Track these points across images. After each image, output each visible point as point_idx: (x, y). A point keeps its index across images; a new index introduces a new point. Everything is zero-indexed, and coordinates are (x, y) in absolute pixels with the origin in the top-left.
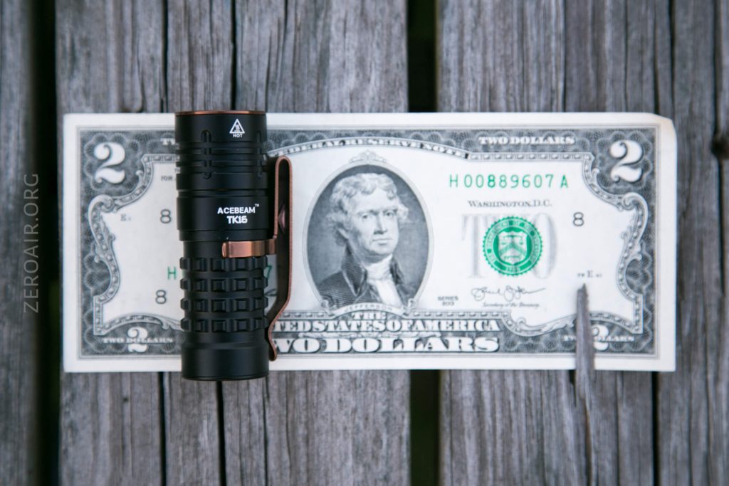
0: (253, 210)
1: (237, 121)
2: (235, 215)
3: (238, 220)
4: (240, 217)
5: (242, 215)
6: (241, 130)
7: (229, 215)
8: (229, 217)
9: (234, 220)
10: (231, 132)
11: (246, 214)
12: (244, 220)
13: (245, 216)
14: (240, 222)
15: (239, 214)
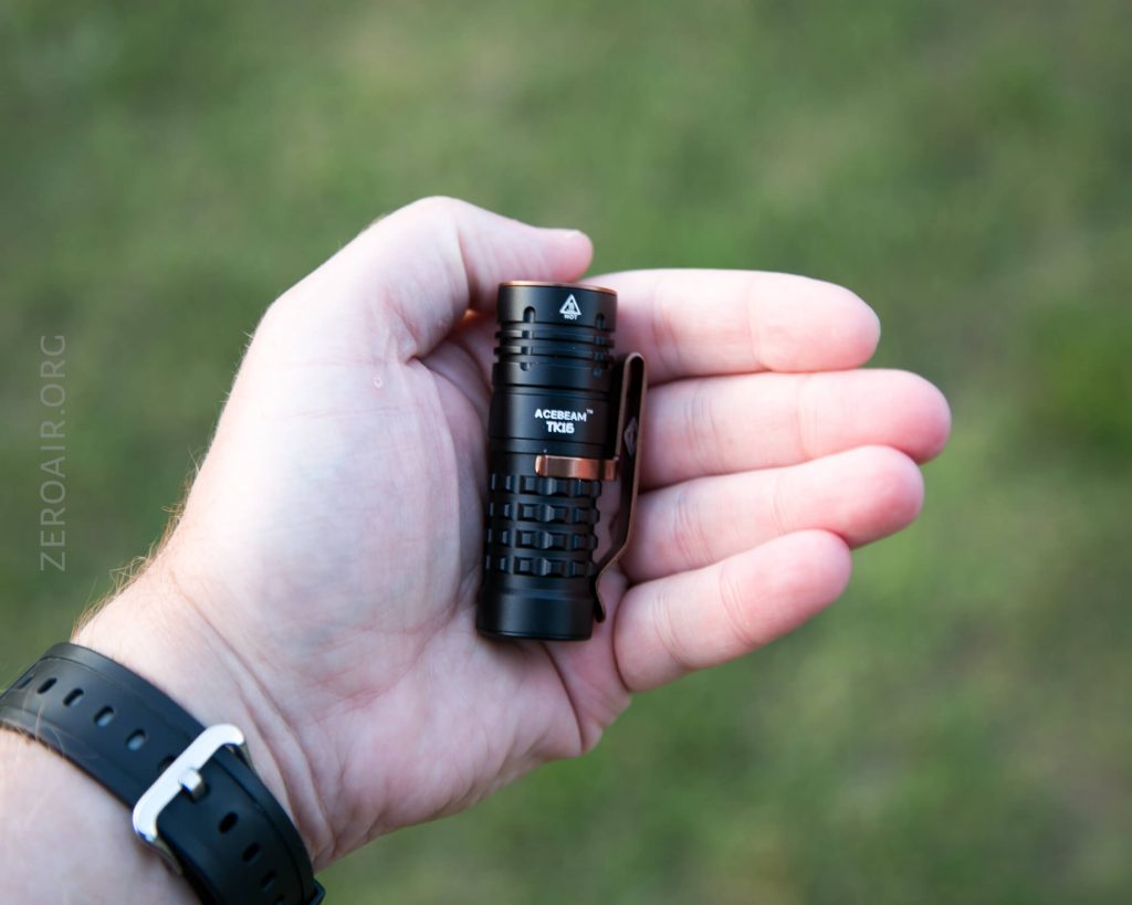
0: (584, 417)
1: (572, 297)
2: (558, 421)
3: (561, 428)
4: (564, 425)
5: (566, 421)
6: (575, 310)
7: (550, 419)
8: (548, 423)
9: (556, 428)
10: (562, 311)
11: (573, 421)
12: (569, 429)
13: (571, 424)
14: (563, 431)
15: (563, 421)
